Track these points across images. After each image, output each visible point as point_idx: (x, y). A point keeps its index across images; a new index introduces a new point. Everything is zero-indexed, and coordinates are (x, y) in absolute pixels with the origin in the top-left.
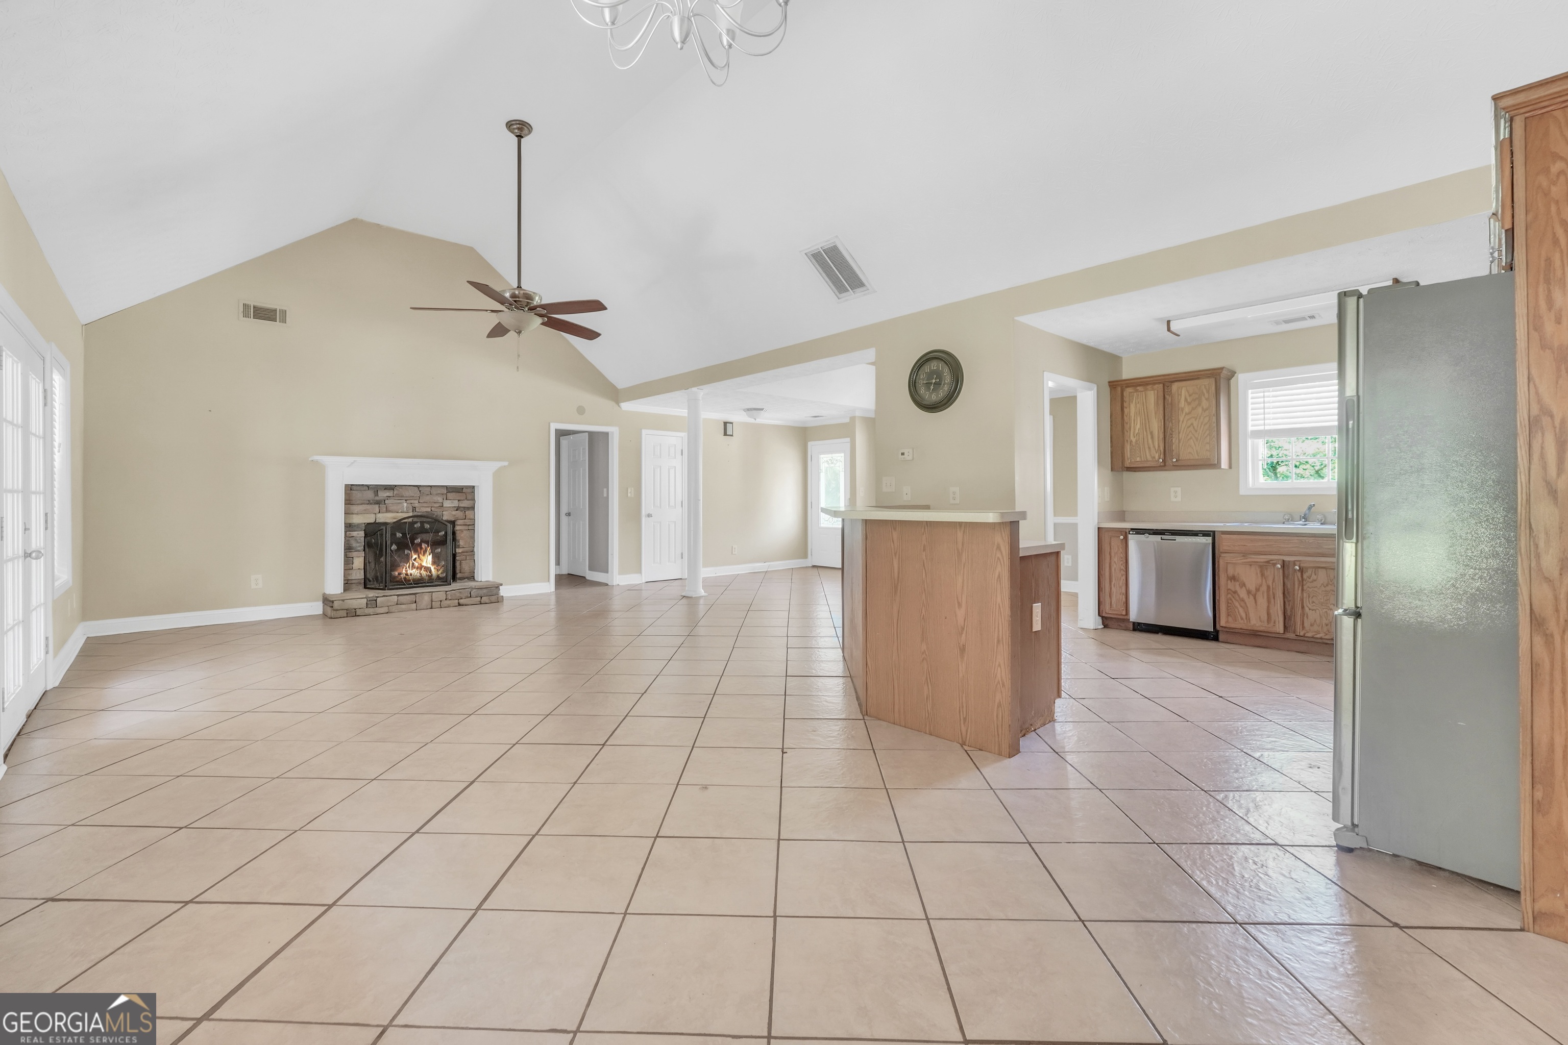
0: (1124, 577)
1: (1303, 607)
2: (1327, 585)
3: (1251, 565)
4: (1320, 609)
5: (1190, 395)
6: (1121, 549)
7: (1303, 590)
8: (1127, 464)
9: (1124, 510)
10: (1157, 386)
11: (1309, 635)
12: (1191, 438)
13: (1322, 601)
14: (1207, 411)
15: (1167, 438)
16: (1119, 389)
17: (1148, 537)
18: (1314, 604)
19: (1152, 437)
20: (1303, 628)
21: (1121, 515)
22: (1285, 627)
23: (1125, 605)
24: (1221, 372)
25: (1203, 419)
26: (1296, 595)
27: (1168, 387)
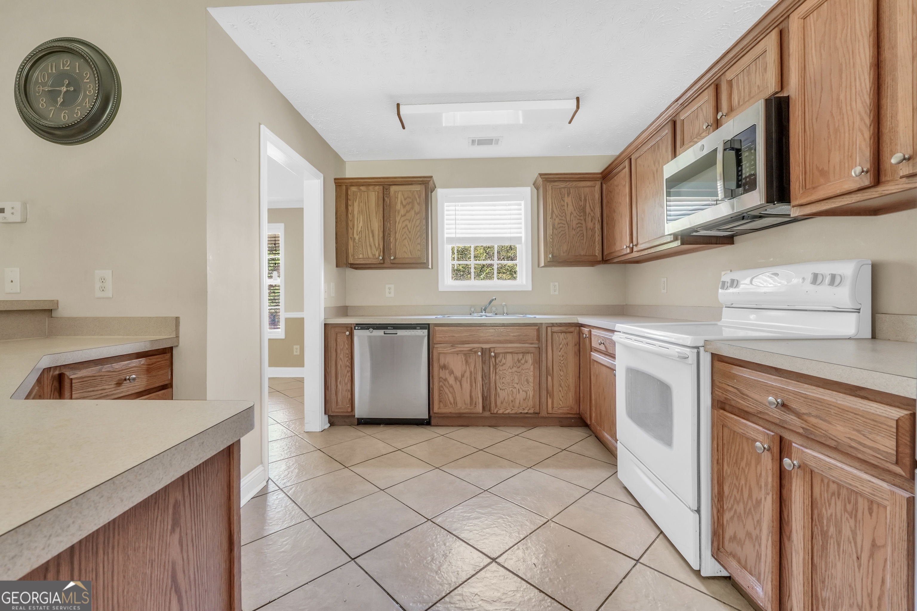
0: (349, 374)
1: (496, 388)
2: (513, 368)
3: (458, 354)
4: (507, 388)
5: (405, 199)
6: (347, 346)
7: (496, 373)
8: (351, 261)
9: (347, 305)
10: (377, 187)
11: (500, 412)
12: (406, 238)
13: (509, 381)
14: (418, 215)
15: (386, 238)
16: (344, 187)
17: (373, 331)
18: (503, 384)
19: (373, 236)
20: (496, 406)
21: (344, 311)
22: (484, 408)
23: (350, 401)
24: (430, 181)
25: (416, 221)
26: (491, 378)
27: (387, 189)
